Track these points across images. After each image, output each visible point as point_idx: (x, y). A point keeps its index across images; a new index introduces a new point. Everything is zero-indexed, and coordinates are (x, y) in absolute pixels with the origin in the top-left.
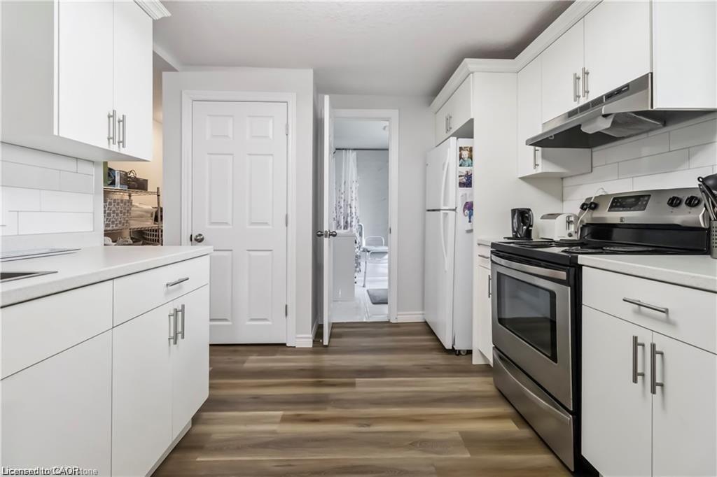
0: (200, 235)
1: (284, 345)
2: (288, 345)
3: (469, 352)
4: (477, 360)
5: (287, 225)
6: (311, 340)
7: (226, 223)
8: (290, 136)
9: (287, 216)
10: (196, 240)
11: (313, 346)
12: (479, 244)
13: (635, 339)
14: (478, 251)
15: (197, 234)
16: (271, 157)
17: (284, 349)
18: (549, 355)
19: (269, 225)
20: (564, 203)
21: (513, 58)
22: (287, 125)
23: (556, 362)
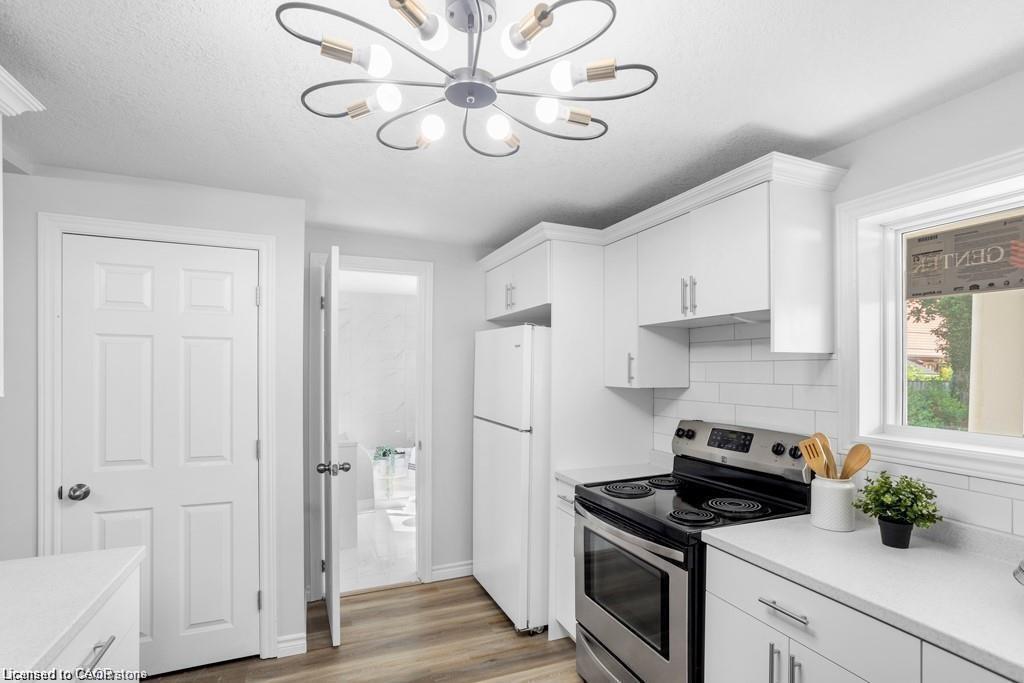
0: (80, 486)
1: (258, 656)
2: (262, 657)
3: (546, 628)
4: (554, 635)
5: (258, 457)
6: (305, 642)
7: (140, 461)
8: (263, 308)
9: (258, 442)
10: (71, 497)
11: (308, 651)
12: (557, 479)
13: (772, 646)
14: (557, 489)
15: (74, 484)
16: (228, 343)
17: (257, 665)
18: (659, 649)
19: (225, 459)
20: (656, 418)
21: (602, 227)
22: (258, 290)
23: (668, 659)
